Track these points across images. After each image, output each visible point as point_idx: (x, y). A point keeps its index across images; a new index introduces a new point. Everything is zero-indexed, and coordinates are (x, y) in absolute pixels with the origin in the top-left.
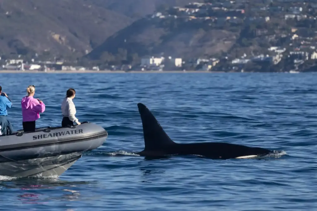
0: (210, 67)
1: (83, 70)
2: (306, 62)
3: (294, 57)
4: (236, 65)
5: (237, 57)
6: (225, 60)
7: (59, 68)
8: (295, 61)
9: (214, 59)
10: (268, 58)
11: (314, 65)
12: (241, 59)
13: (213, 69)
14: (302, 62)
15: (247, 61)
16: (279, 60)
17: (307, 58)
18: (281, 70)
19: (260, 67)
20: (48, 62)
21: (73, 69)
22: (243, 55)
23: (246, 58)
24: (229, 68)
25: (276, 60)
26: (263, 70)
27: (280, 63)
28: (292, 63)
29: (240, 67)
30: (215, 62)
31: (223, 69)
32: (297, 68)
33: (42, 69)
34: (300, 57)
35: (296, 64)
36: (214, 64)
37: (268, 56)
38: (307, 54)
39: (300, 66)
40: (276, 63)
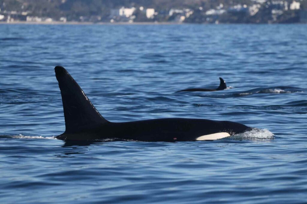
0: (183, 18)
1: (49, 21)
2: (286, 13)
3: (272, 7)
4: (210, 16)
5: (212, 7)
6: (199, 11)
7: (23, 18)
8: (274, 12)
9: (187, 10)
10: (245, 9)
11: (293, 15)
12: (216, 9)
13: (186, 21)
14: (280, 12)
15: (222, 12)
16: (256, 11)
17: (286, 8)
18: (258, 21)
19: (235, 18)
20: (13, 13)
21: (38, 20)
22: (218, 5)
23: (222, 9)
24: (203, 19)
25: (253, 11)
26: (238, 22)
27: (257, 14)
28: (270, 13)
29: (215, 17)
30: (189, 13)
31: (197, 20)
32: (275, 19)
33: (5, 20)
34: (279, 7)
35: (274, 14)
36: (188, 15)
37: (245, 6)
38: (286, 4)
39: (279, 17)
40: (252, 14)
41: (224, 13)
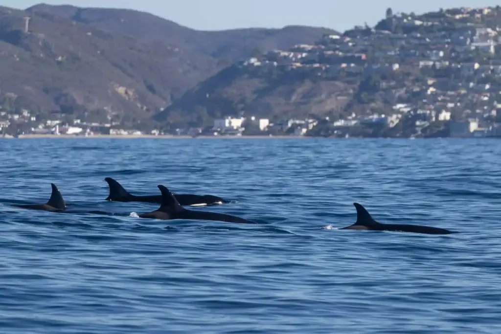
0: (304, 130)
1: (138, 134)
2: (433, 125)
3: (418, 117)
4: (338, 128)
5: (341, 117)
6: (326, 121)
8: (418, 123)
9: (311, 121)
10: (382, 119)
11: (442, 128)
12: (346, 119)
13: (308, 134)
14: (427, 124)
15: (354, 122)
16: (396, 122)
17: (434, 119)
18: (398, 135)
19: (370, 131)
21: (125, 133)
22: (350, 115)
23: (354, 119)
24: (330, 132)
25: (392, 122)
26: (374, 135)
27: (397, 125)
28: (414, 125)
29: (344, 130)
30: (312, 124)
31: (322, 133)
32: (420, 133)
34: (424, 118)
35: (419, 126)
36: (311, 126)
37: (383, 116)
38: (433, 114)
39: (424, 130)
40: (392, 125)
41: (355, 124)
